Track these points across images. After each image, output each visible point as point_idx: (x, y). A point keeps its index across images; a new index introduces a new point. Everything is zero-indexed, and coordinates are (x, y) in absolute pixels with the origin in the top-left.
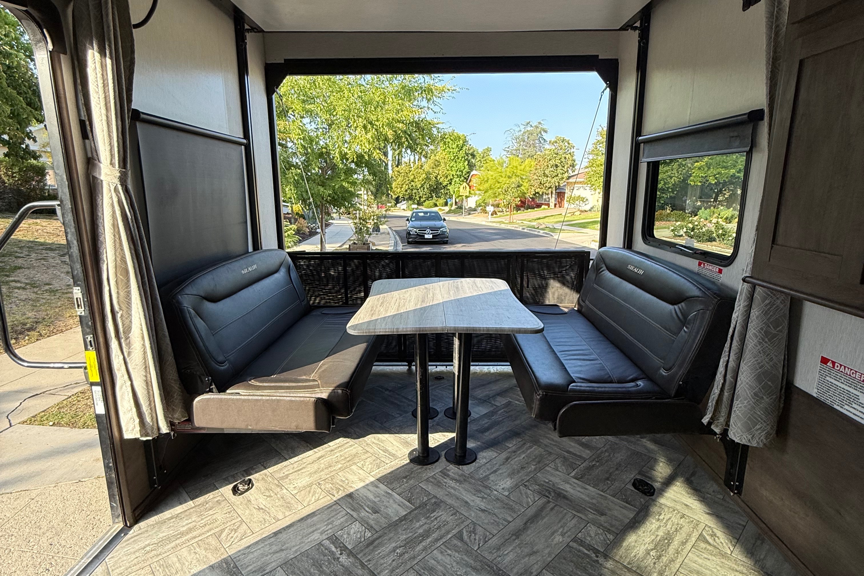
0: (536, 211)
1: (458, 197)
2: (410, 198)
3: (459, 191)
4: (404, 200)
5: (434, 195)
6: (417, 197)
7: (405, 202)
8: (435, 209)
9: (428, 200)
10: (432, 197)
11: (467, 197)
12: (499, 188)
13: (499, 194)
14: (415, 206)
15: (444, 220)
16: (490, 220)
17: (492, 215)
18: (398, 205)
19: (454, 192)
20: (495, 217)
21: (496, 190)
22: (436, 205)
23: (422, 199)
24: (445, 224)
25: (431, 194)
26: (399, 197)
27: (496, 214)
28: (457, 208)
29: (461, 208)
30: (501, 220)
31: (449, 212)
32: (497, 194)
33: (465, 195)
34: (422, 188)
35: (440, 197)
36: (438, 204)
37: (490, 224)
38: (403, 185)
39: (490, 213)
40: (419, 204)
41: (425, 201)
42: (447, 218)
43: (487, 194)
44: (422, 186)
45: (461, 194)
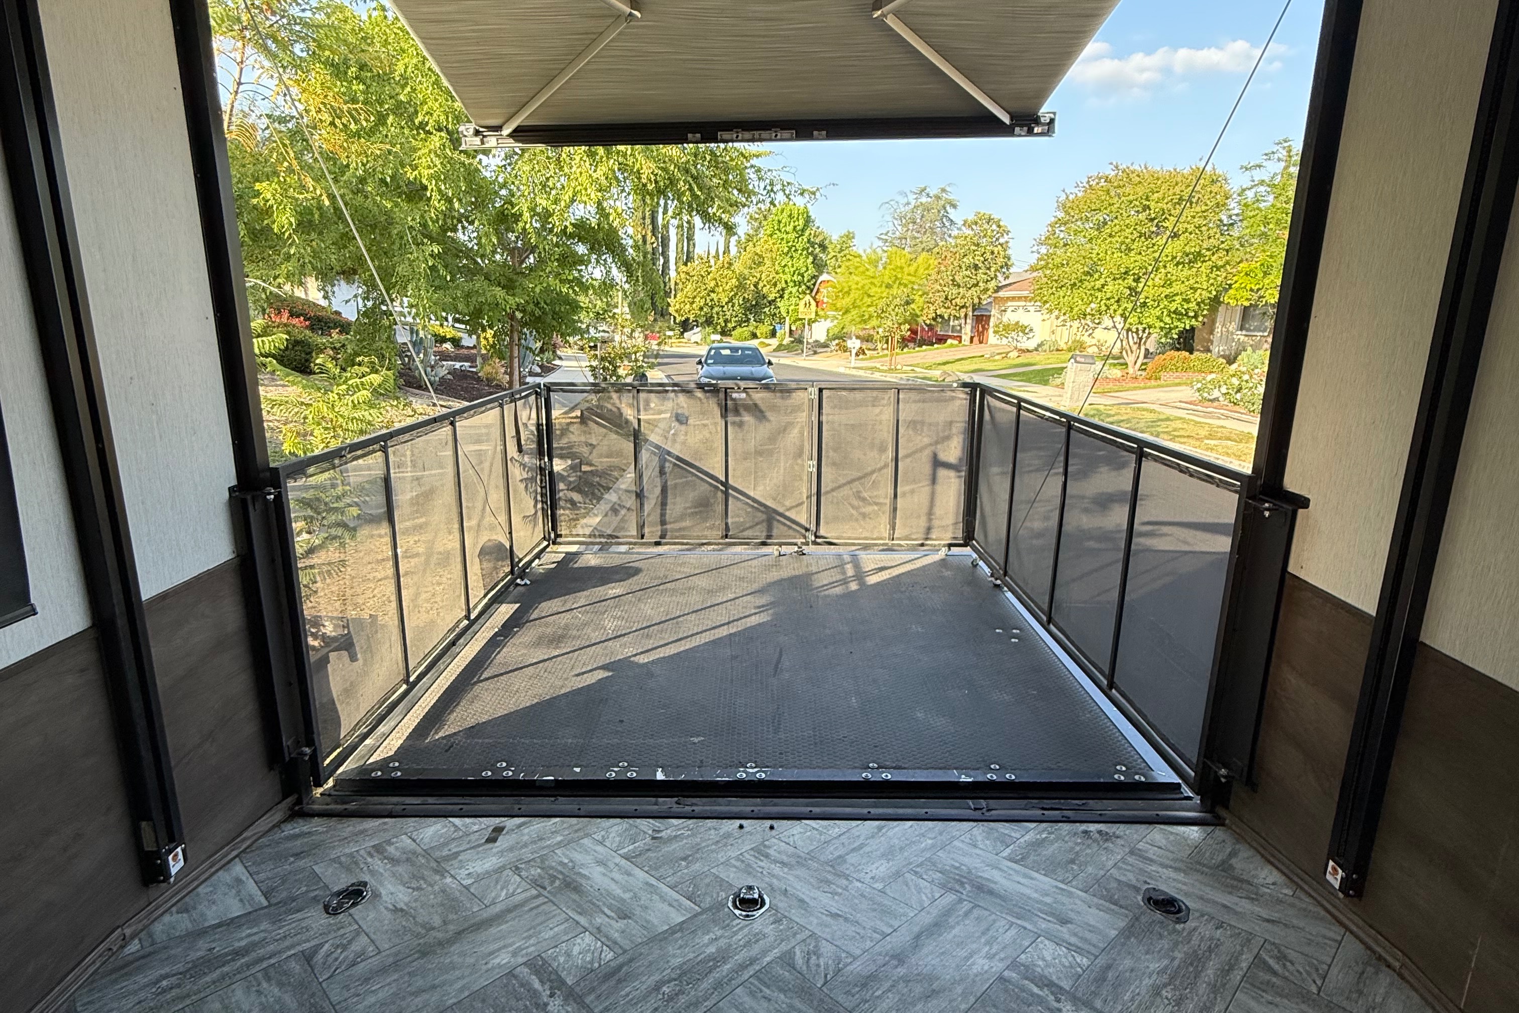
0: (937, 348)
1: (795, 321)
2: (709, 322)
3: (796, 311)
4: (697, 326)
5: (751, 317)
6: (721, 321)
7: (699, 329)
8: (754, 343)
9: (740, 325)
10: (748, 320)
11: (811, 322)
12: (869, 306)
13: (870, 317)
14: (718, 337)
15: (770, 363)
16: (853, 365)
17: (857, 355)
18: (686, 334)
19: (788, 312)
20: (862, 359)
21: (864, 309)
22: (754, 336)
23: (729, 325)
24: (770, 371)
25: (746, 315)
26: (687, 319)
27: (864, 353)
28: (793, 342)
29: (800, 341)
30: (874, 365)
31: (780, 348)
32: (867, 317)
33: (807, 318)
34: (730, 304)
35: (761, 321)
36: (758, 334)
37: (854, 372)
38: (695, 297)
39: (854, 351)
40: (723, 333)
41: (734, 328)
42: (773, 360)
43: (849, 317)
44: (731, 300)
45: (800, 317)
